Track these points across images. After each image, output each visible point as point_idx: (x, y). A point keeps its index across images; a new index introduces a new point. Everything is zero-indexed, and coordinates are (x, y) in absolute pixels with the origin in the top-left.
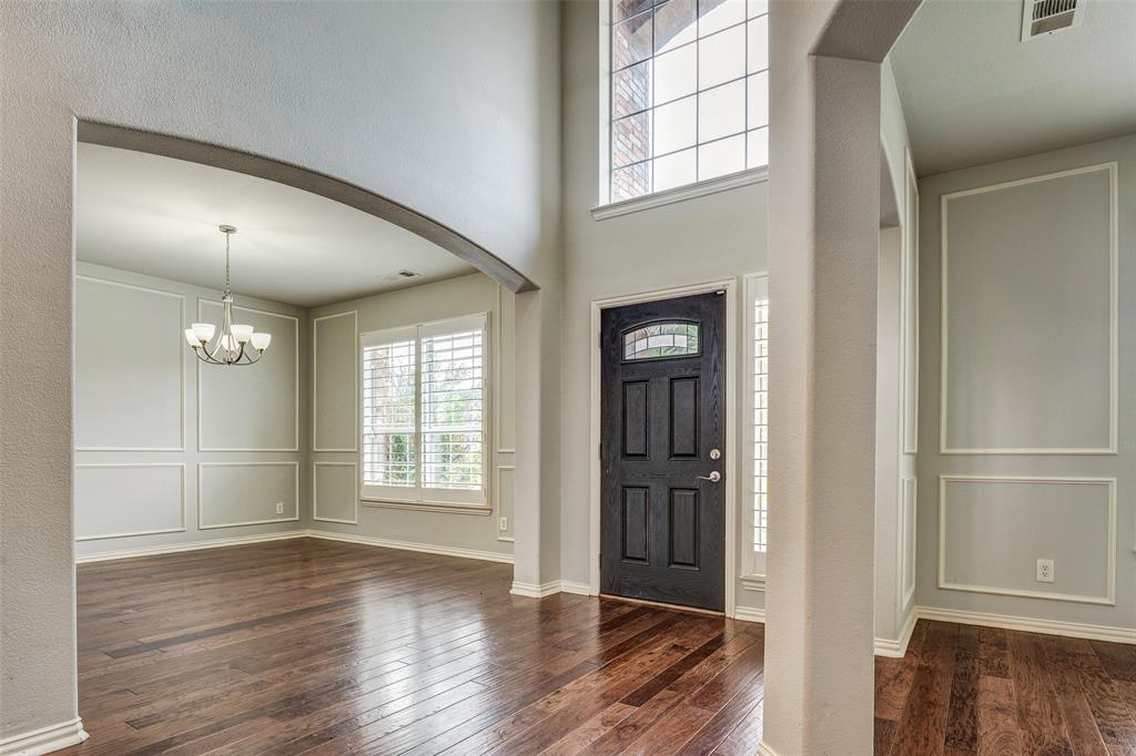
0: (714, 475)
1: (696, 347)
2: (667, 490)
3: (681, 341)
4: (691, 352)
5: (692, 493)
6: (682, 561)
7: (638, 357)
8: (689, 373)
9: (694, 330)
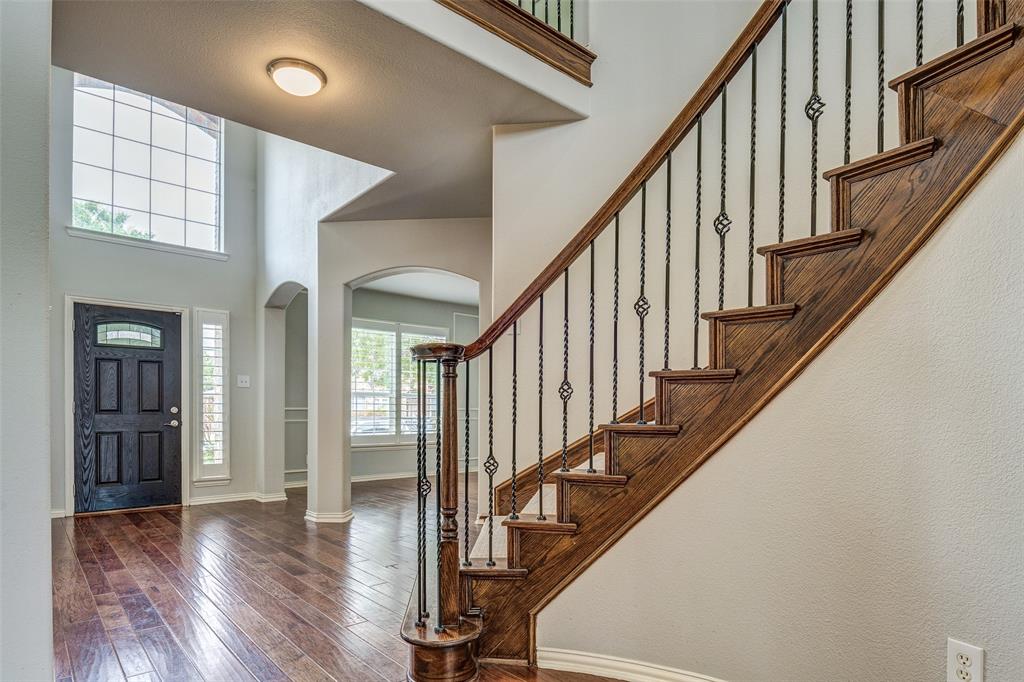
0: (174, 423)
1: (159, 343)
2: (137, 434)
3: (148, 338)
4: (154, 346)
5: (157, 434)
6: (149, 478)
7: (109, 343)
8: (154, 358)
9: (157, 333)
